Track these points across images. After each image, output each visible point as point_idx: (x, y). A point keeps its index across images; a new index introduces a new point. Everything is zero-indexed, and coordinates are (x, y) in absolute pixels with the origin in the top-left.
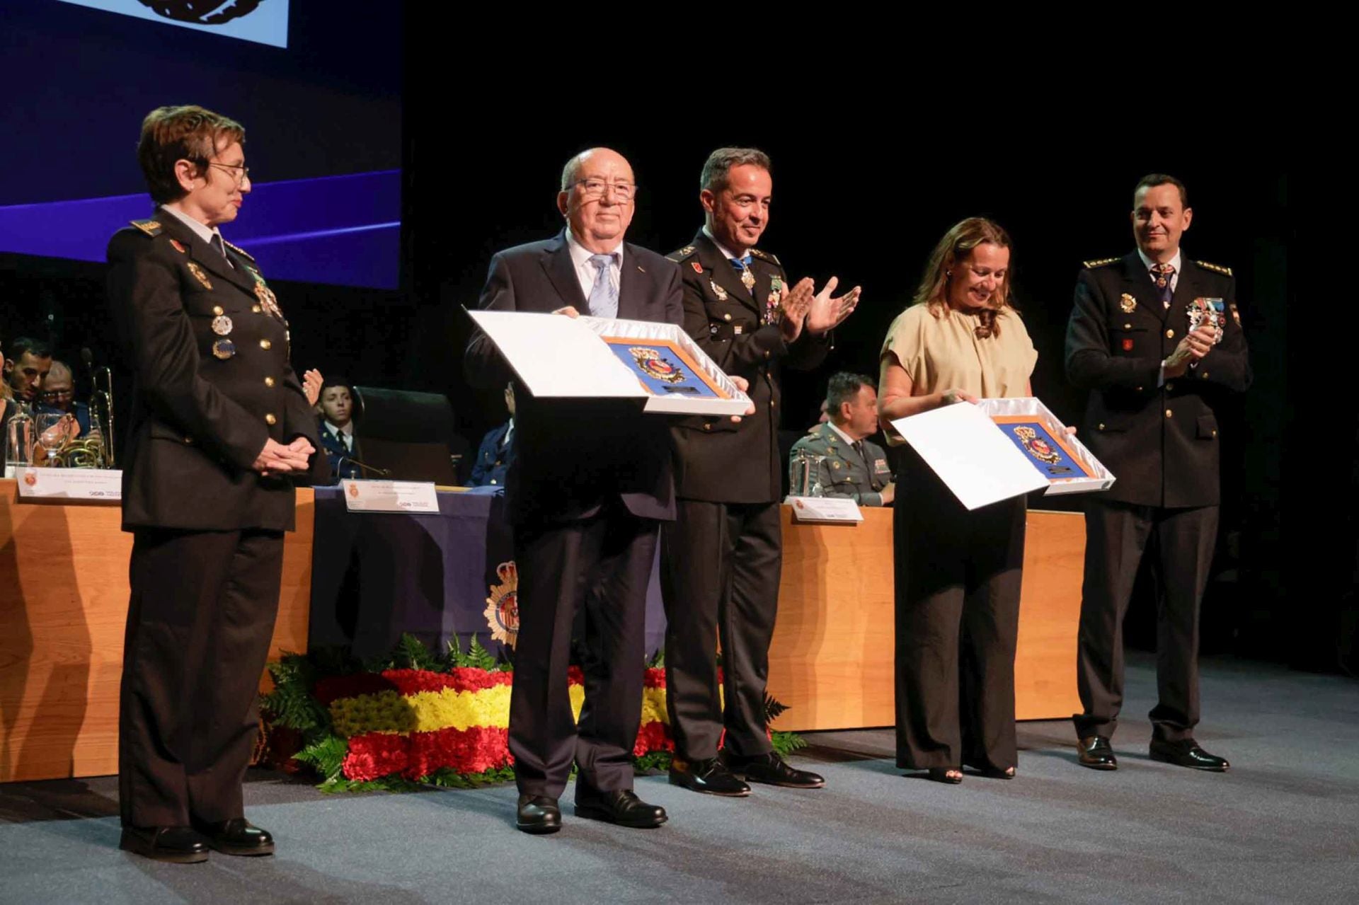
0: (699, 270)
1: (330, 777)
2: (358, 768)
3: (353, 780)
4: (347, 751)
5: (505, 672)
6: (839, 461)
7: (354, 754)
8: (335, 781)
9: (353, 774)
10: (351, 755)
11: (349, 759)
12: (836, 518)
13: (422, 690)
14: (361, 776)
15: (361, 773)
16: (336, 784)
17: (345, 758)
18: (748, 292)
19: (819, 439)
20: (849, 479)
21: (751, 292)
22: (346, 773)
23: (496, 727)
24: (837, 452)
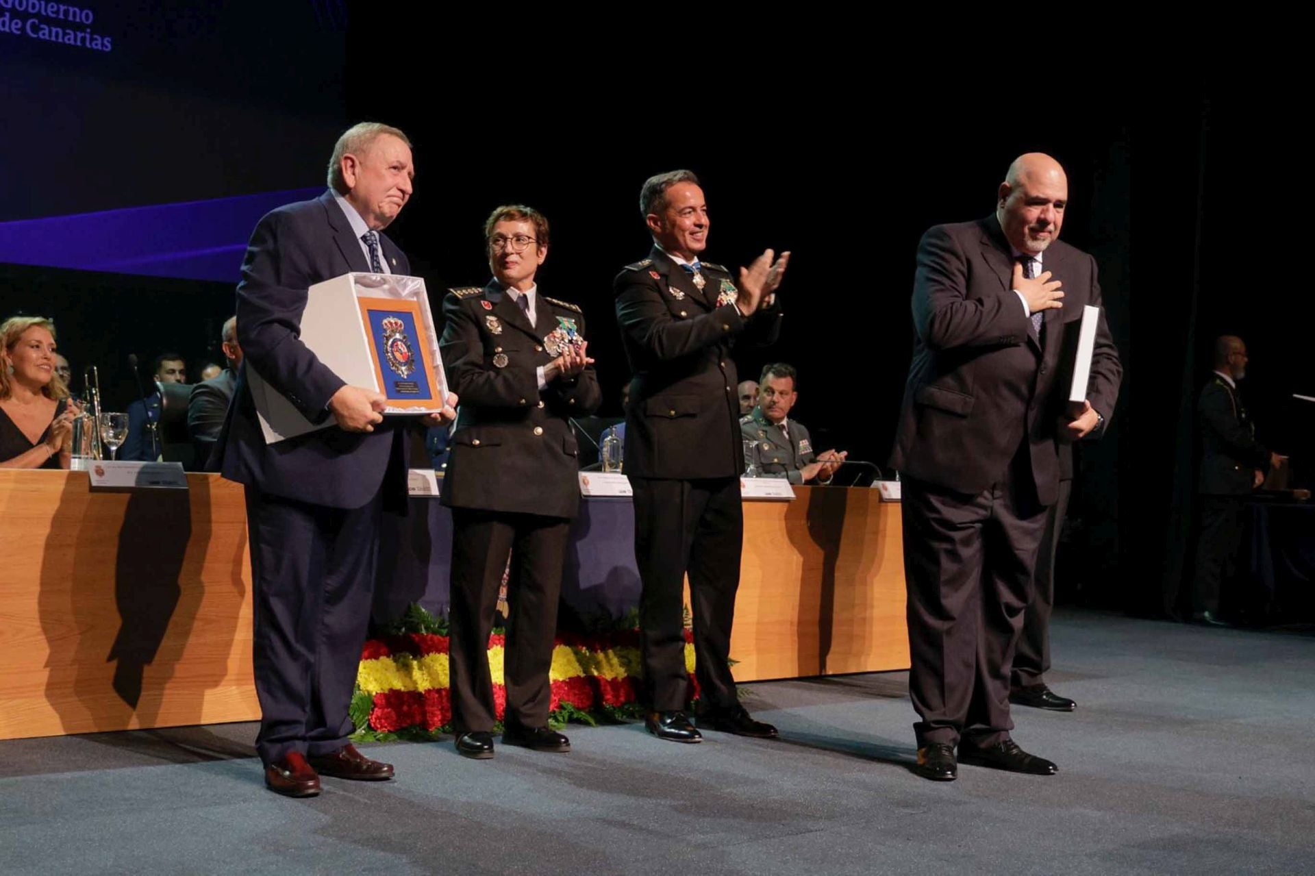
0: (657, 277)
1: (359, 728)
2: (383, 721)
3: (379, 731)
4: (373, 706)
5: (499, 635)
6: (768, 444)
7: (380, 708)
8: (363, 732)
9: (379, 726)
10: (376, 709)
11: (375, 713)
12: (772, 496)
13: (432, 652)
14: (386, 727)
15: (386, 725)
16: (364, 734)
17: (371, 712)
18: (700, 292)
19: (751, 422)
20: (776, 460)
21: (702, 292)
22: (373, 725)
23: (496, 683)
24: (766, 435)
